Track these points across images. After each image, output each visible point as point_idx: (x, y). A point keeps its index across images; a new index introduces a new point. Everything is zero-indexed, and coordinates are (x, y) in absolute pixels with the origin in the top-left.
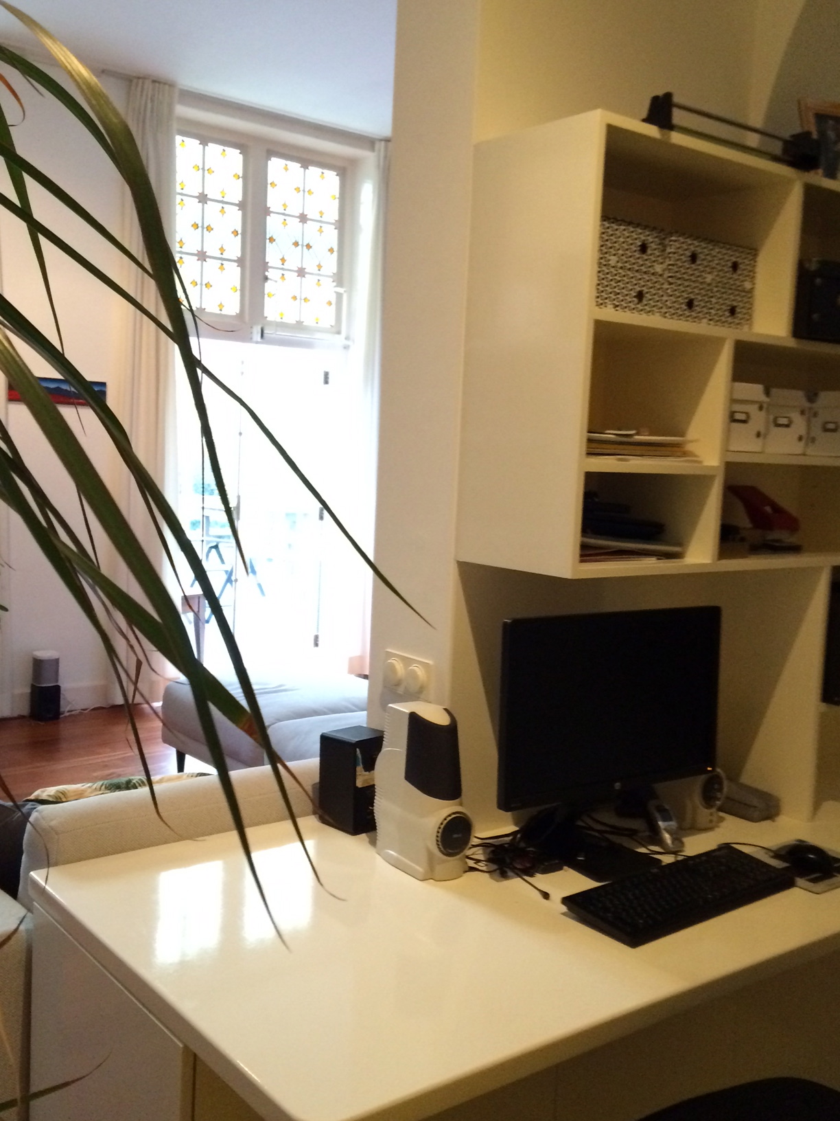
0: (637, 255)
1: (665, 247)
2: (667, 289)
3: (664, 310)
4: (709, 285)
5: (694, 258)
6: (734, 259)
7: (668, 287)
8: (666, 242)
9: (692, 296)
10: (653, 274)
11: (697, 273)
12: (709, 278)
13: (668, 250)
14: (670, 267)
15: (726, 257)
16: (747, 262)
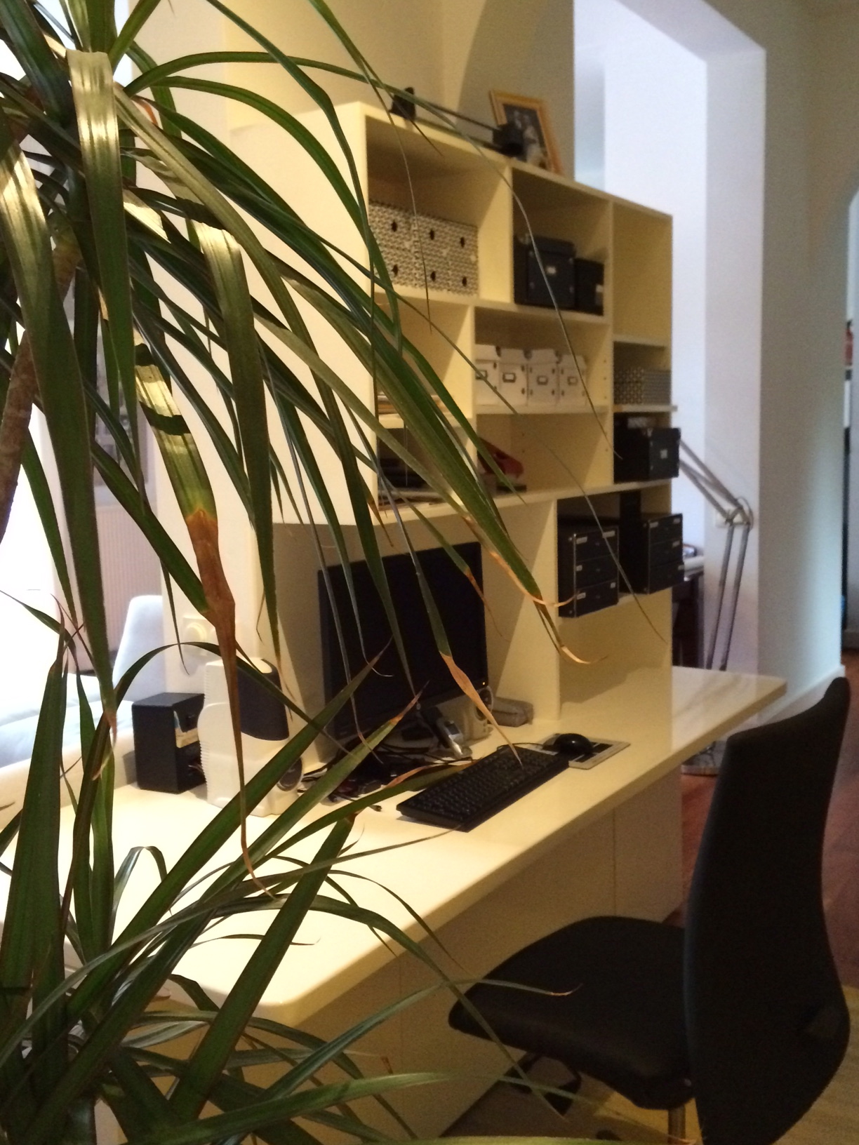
0: (390, 233)
1: (410, 225)
2: (415, 263)
3: (414, 282)
4: (445, 259)
5: (432, 235)
6: (461, 236)
7: (416, 261)
8: (411, 221)
9: (434, 269)
10: (404, 250)
11: (436, 248)
12: (445, 252)
13: (413, 228)
14: (416, 244)
15: (456, 234)
16: (470, 237)
